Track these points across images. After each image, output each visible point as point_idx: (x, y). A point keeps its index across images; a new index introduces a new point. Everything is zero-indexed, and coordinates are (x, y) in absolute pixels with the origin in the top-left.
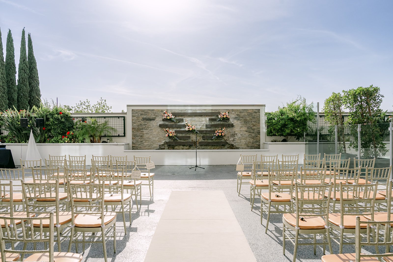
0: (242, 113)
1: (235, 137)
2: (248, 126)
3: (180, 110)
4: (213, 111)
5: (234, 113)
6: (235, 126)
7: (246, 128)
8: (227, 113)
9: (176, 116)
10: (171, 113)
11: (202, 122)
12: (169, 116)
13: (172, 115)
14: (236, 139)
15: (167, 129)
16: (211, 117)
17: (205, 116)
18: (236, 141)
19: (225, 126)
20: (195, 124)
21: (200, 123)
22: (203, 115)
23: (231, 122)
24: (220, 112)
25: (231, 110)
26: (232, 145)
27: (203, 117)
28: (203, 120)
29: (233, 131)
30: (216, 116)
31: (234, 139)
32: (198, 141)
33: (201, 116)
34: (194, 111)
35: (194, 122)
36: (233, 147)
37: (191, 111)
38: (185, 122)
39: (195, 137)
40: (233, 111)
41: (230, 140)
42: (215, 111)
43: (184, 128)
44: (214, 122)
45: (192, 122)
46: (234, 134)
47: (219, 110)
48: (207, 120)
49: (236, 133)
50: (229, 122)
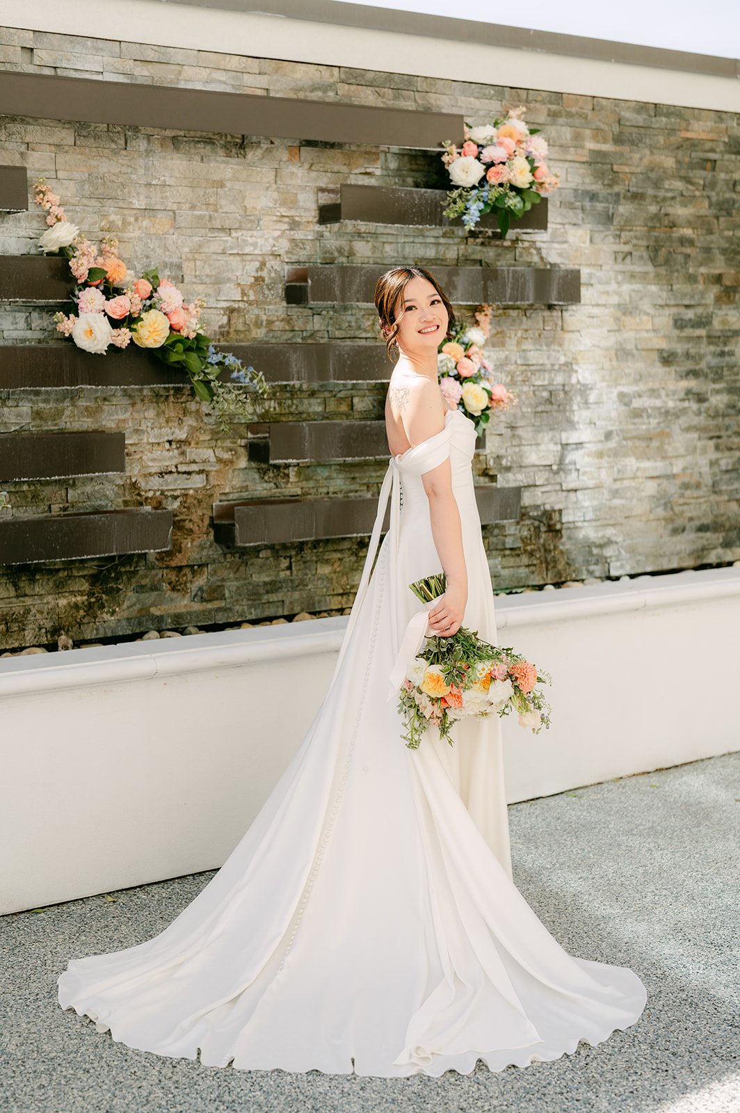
0: (632, 143)
1: (571, 424)
2: (684, 295)
4: (367, 97)
5: (566, 133)
7: (664, 319)
8: (519, 126)
11: (246, 235)
14: (579, 445)
16: (344, 169)
17: (274, 151)
18: (578, 467)
19: (508, 295)
20: (167, 259)
21: (220, 251)
22: (260, 142)
23: (538, 245)
24: (444, 111)
25: (540, 98)
26: (551, 518)
27: (259, 159)
28: (258, 208)
29: (558, 351)
30: (403, 155)
31: (561, 444)
32: (200, 501)
33: (228, 152)
34: (150, 66)
35: (146, 228)
36: (552, 547)
37: (111, 68)
38: (33, 219)
39: (170, 442)
40: (562, 120)
41: (532, 469)
42: (385, 100)
43: (13, 313)
44: (375, 235)
45: (129, 232)
46: (566, 393)
47: (431, 85)
48: (301, 204)
49: (579, 382)
50: (523, 244)
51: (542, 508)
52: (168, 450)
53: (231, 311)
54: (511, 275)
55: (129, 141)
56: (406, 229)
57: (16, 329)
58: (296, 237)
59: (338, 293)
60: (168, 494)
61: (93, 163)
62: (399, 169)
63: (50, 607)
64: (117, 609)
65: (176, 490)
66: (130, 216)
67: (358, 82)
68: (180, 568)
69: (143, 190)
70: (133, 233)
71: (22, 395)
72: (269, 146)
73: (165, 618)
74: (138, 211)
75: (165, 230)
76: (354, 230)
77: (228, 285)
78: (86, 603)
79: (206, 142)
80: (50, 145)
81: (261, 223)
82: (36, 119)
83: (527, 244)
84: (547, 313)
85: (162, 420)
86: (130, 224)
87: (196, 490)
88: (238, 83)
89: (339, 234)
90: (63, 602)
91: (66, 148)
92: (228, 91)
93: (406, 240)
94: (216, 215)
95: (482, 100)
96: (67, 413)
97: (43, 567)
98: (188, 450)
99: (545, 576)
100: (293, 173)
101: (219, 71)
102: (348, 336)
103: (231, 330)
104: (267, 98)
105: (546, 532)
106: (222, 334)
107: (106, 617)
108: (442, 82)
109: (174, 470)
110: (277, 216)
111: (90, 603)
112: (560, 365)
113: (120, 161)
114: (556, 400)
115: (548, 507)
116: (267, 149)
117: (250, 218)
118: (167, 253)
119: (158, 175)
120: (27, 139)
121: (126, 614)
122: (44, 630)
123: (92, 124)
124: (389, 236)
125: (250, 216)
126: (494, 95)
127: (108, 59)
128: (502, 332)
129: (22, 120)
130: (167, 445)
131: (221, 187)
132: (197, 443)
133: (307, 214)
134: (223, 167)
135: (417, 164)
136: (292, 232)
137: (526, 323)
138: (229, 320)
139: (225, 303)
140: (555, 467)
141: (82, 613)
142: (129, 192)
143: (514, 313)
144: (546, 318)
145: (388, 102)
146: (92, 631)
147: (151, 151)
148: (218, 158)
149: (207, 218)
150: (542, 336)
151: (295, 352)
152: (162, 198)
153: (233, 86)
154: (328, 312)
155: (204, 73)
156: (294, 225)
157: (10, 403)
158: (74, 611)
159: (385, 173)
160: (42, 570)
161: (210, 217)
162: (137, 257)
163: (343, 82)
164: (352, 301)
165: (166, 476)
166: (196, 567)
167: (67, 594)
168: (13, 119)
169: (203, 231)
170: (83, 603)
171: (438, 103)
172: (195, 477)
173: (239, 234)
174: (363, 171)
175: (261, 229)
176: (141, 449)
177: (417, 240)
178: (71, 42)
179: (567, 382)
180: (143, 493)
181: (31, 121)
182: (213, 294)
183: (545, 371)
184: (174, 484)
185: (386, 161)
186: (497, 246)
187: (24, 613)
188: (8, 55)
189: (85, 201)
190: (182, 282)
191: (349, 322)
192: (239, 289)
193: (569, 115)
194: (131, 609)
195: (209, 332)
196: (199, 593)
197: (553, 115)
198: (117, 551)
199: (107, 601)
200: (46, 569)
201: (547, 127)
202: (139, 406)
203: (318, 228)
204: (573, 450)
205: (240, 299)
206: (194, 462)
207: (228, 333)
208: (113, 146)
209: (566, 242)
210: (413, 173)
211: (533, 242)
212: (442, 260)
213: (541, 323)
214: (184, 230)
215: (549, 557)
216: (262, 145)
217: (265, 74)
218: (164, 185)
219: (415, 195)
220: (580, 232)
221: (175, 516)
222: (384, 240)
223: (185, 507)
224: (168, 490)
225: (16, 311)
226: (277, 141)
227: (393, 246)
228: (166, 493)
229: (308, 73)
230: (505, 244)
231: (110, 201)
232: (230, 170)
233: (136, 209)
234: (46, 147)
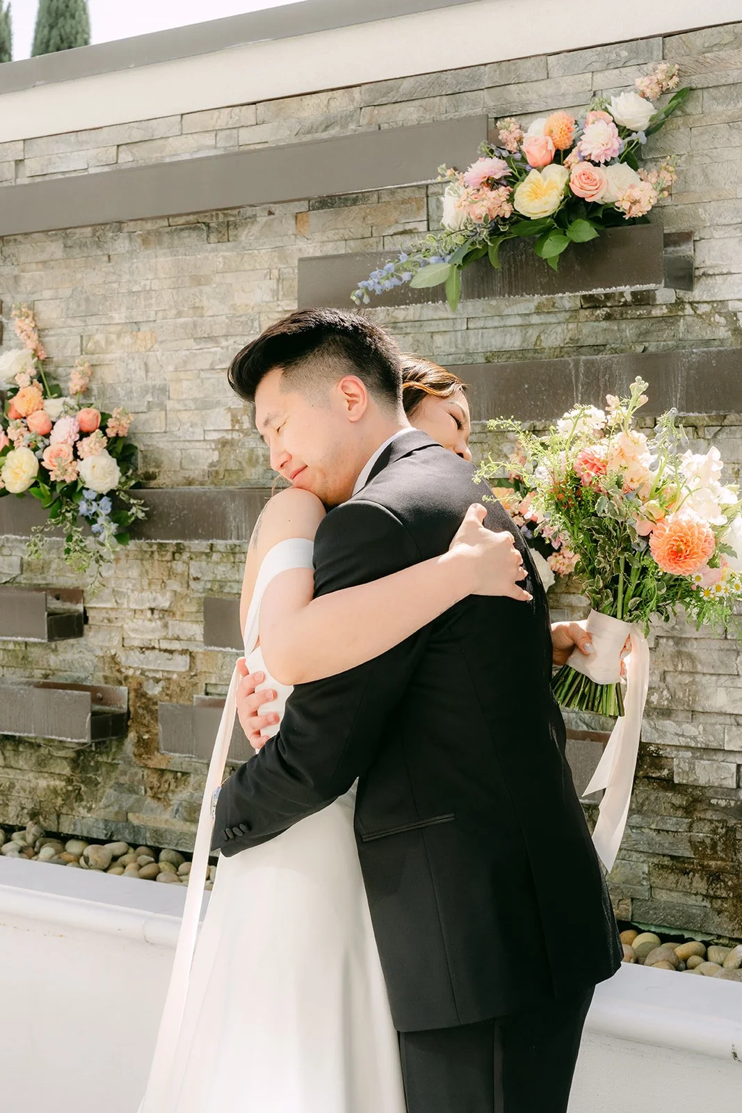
4: (410, 116)
17: (276, 224)
20: (149, 382)
21: (210, 367)
22: (255, 216)
23: (732, 306)
27: (258, 238)
28: (252, 304)
32: (182, 689)
33: (220, 235)
34: (135, 149)
35: (128, 346)
37: (95, 161)
39: (152, 610)
41: (721, 719)
44: (418, 323)
45: (111, 352)
50: (694, 309)
52: (150, 620)
53: (224, 443)
54: (582, 370)
60: (151, 675)
61: (78, 275)
63: (32, 785)
64: (94, 806)
65: (157, 671)
66: (113, 333)
67: (390, 100)
68: (162, 772)
69: (125, 301)
70: (116, 353)
71: (15, 544)
72: (268, 218)
73: (143, 831)
74: (121, 327)
75: (149, 346)
77: (217, 410)
78: (64, 790)
79: (190, 228)
80: (38, 262)
82: (27, 236)
83: (704, 308)
85: (145, 582)
86: (111, 343)
87: (179, 674)
88: (232, 143)
90: (43, 783)
91: (53, 264)
93: (471, 325)
95: (606, 73)
96: (54, 566)
97: (27, 739)
98: (170, 622)
100: (301, 250)
101: (207, 134)
103: (221, 470)
106: (211, 475)
107: (83, 812)
108: (529, 63)
109: (157, 646)
110: (278, 312)
111: (67, 791)
113: (104, 269)
116: (266, 222)
117: (241, 319)
119: (140, 280)
120: (20, 260)
121: (102, 813)
122: (25, 811)
123: (78, 231)
124: (441, 323)
125: (240, 316)
127: (93, 152)
129: (16, 240)
130: (149, 613)
131: (209, 283)
132: (182, 615)
134: (213, 257)
138: (220, 456)
139: (214, 433)
141: (59, 801)
142: (110, 304)
146: (70, 825)
147: (133, 251)
148: (209, 247)
149: (191, 325)
151: (233, 500)
152: (145, 307)
153: (225, 148)
155: (192, 141)
158: (53, 796)
160: (26, 742)
161: (195, 325)
162: (120, 382)
163: (367, 105)
165: (147, 652)
166: (179, 774)
167: (46, 775)
168: (7, 242)
169: (188, 343)
170: (62, 789)
171: (524, 97)
172: (177, 657)
173: (231, 341)
174: (400, 229)
176: (122, 616)
177: (490, 323)
178: (56, 142)
180: (123, 670)
181: (22, 239)
182: (200, 422)
184: (155, 663)
186: (639, 318)
187: (10, 787)
188: (3, 174)
189: (70, 322)
192: (229, 414)
194: (108, 810)
195: (197, 472)
196: (180, 809)
198: (35, 732)
199: (85, 792)
200: (28, 742)
202: (123, 562)
205: (230, 428)
206: (178, 639)
207: (218, 473)
208: (98, 252)
212: (535, 351)
214: (169, 344)
216: (258, 219)
217: (263, 123)
218: (147, 291)
221: (155, 704)
223: (167, 695)
224: (149, 670)
226: (276, 209)
227: (447, 337)
228: (147, 674)
229: (319, 105)
230: (656, 312)
231: (93, 318)
232: (221, 259)
233: (118, 324)
234: (34, 266)
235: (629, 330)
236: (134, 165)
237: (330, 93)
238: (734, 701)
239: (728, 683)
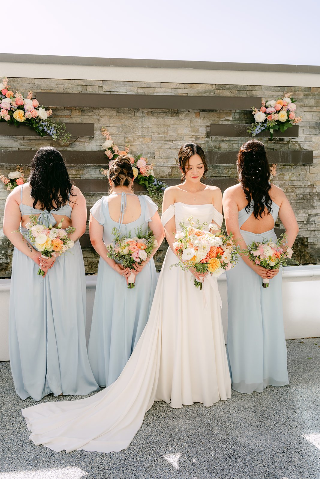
1: (313, 207)
3: (74, 82)
4: (228, 94)
5: (312, 102)
6: (315, 161)
8: (287, 100)
9: (59, 113)
10: (31, 95)
12: (21, 107)
13: (36, 103)
14: (316, 215)
15: (13, 175)
16: (218, 119)
17: (190, 114)
18: (316, 222)
19: (280, 161)
20: (149, 151)
21: (169, 148)
22: (184, 111)
23: (299, 142)
24: (258, 97)
25: (300, 90)
26: (303, 240)
27: (184, 117)
28: (183, 133)
29: (308, 181)
30: (241, 113)
31: (308, 214)
33: (172, 115)
34: (144, 89)
35: (141, 141)
36: (303, 251)
37: (130, 91)
38: (101, 139)
40: (310, 97)
42: (234, 94)
43: (95, 169)
44: (229, 141)
45: (135, 142)
46: (310, 196)
47: (253, 88)
48: (200, 131)
49: (316, 192)
50: (292, 142)
51: (299, 237)
53: (173, 167)
54: (281, 153)
55: (135, 113)
56: (242, 139)
57: (96, 174)
58: (198, 142)
59: (208, 161)
61: (123, 121)
62: (239, 118)
66: (136, 137)
67: (223, 89)
69: (140, 129)
70: (137, 143)
71: (98, 195)
72: (188, 112)
74: (139, 136)
75: (149, 142)
76: (221, 139)
77: (171, 159)
79: (164, 112)
80: (108, 116)
81: (184, 138)
82: (103, 108)
83: (294, 142)
84: (302, 167)
86: (135, 140)
88: (176, 92)
89: (215, 141)
91: (113, 117)
92: (172, 95)
93: (242, 142)
94: (167, 136)
95: (275, 92)
99: (300, 261)
100: (197, 121)
101: (169, 89)
102: (218, 176)
103: (173, 174)
104: (188, 96)
105: (300, 245)
106: (169, 175)
108: (258, 87)
110: (190, 136)
112: (308, 185)
113: (133, 120)
114: (306, 198)
115: (301, 236)
116: (187, 113)
118: (149, 149)
119: (146, 124)
120: (100, 115)
123: (123, 109)
124: (235, 141)
125: (180, 136)
126: (280, 90)
127: (128, 88)
128: (283, 174)
129: (98, 109)
131: (169, 127)
133: (202, 135)
134: (170, 120)
135: (247, 116)
136: (196, 141)
137: (293, 171)
138: (172, 171)
139: (171, 165)
140: (305, 222)
142: (135, 130)
143: (288, 167)
144: (302, 169)
145: (235, 95)
147: (143, 116)
148: (168, 117)
149: (164, 137)
150: (300, 175)
152: (147, 131)
153: (174, 93)
154: (210, 168)
155: (163, 90)
156: (197, 138)
157: (94, 197)
159: (234, 120)
161: (165, 137)
162: (138, 151)
163: (217, 89)
164: (214, 163)
168: (95, 109)
169: (162, 142)
171: (256, 94)
173: (176, 142)
174: (225, 119)
175: (184, 140)
178: (115, 83)
179: (311, 191)
181: (101, 109)
182: (166, 162)
183: (301, 188)
185: (234, 115)
186: (281, 143)
188: (94, 89)
189: (120, 133)
190: (155, 158)
191: (218, 171)
192: (176, 160)
193: (313, 95)
195: (164, 174)
196: (159, 260)
197: (306, 96)
201: (304, 100)
203: (206, 139)
204: (313, 216)
205: (176, 164)
207: (171, 175)
208: (130, 115)
209: (311, 141)
210: (246, 119)
211: (297, 141)
213: (300, 170)
214: (155, 142)
215: (302, 254)
216: (185, 112)
217: (186, 88)
218: (148, 127)
219: (241, 127)
220: (318, 137)
222: (233, 143)
225: (95, 168)
226: (191, 110)
227: (236, 145)
229: (203, 87)
230: (284, 143)
231: (129, 133)
232: (173, 121)
233: (138, 135)
234: (107, 117)
235: (278, 146)
236: (143, 94)
237: (206, 85)
238: (298, 219)
239: (297, 216)
